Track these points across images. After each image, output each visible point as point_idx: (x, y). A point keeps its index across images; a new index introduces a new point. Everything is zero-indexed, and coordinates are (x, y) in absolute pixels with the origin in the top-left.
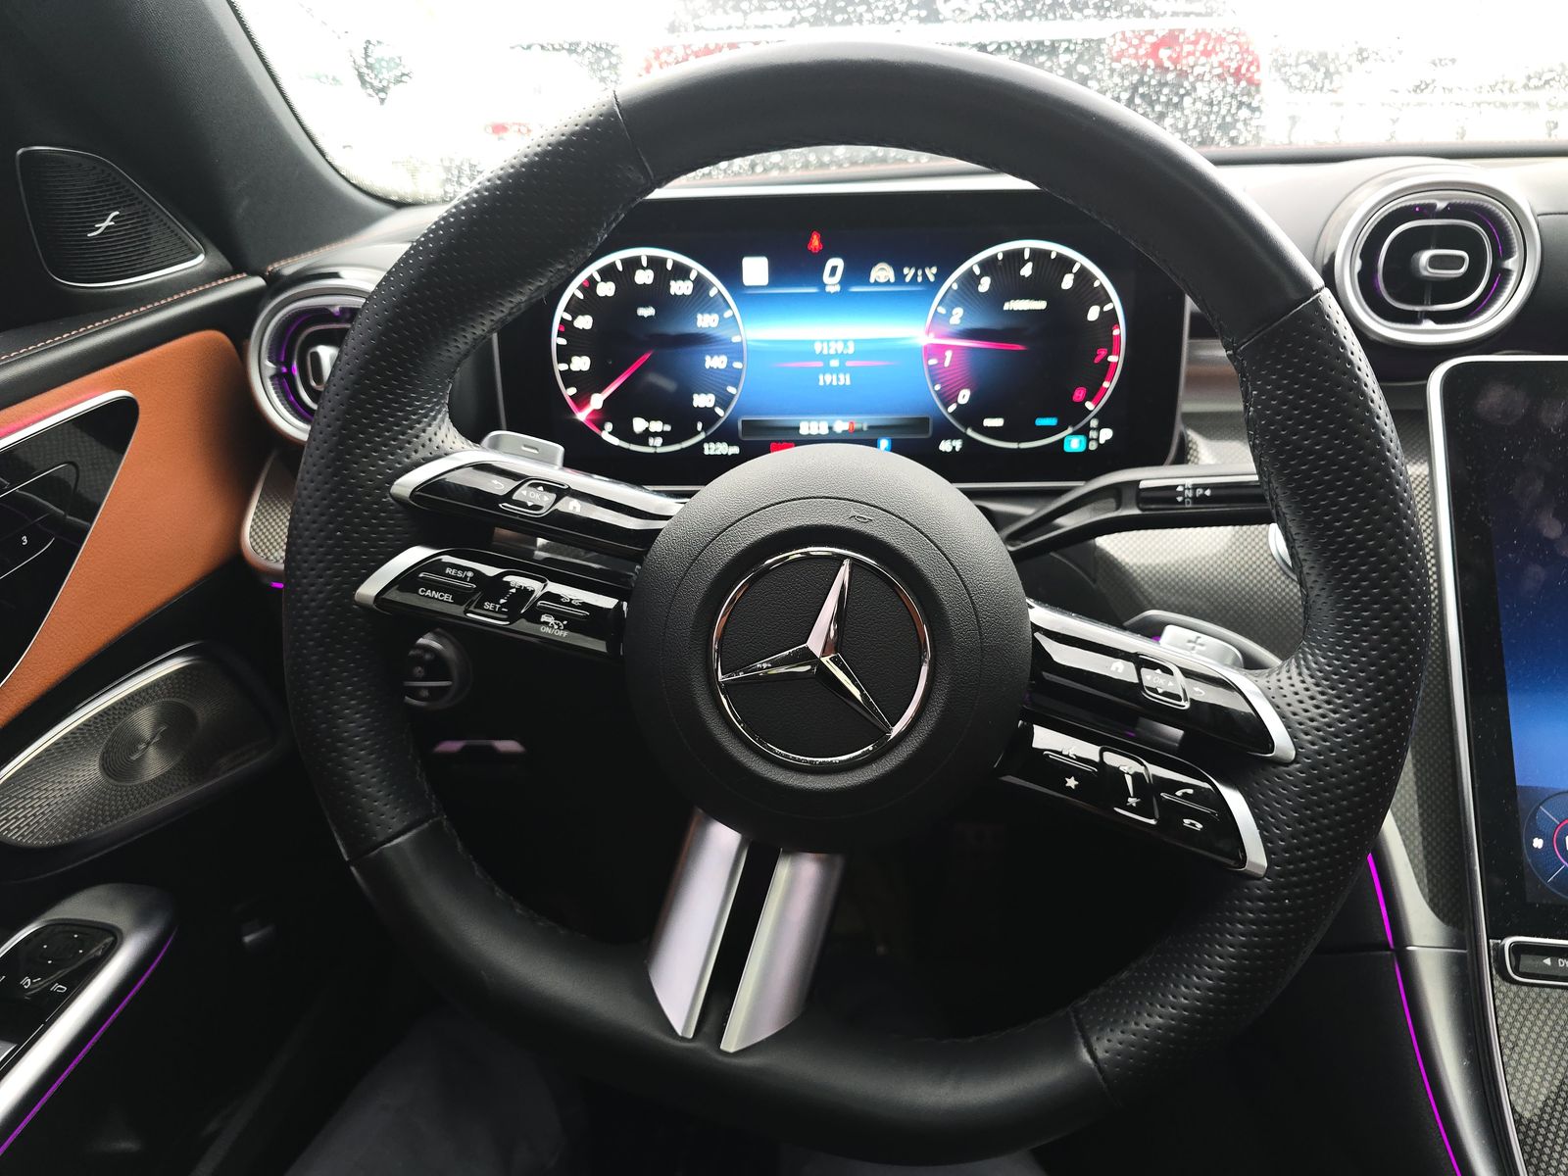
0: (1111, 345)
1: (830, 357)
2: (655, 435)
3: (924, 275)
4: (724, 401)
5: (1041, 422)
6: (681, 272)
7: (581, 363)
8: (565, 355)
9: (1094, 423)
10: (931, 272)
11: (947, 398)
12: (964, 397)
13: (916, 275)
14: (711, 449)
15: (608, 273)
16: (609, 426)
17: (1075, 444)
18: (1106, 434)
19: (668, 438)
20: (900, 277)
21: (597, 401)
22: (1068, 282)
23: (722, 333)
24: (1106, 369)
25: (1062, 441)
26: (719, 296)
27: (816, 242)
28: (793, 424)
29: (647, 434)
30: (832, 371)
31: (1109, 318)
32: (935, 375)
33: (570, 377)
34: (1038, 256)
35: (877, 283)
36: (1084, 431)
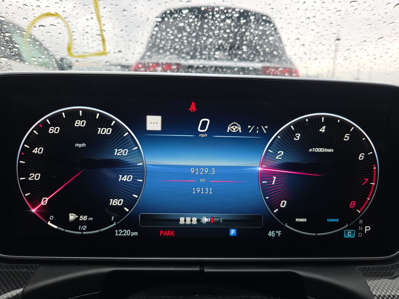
0: (371, 176)
1: (200, 176)
2: (83, 223)
3: (261, 130)
4: (129, 203)
5: (330, 220)
6: (105, 122)
7: (35, 177)
8: (25, 171)
9: (361, 222)
10: (264, 129)
11: (274, 204)
12: (283, 204)
13: (255, 130)
14: (119, 233)
15: (55, 120)
16: (52, 218)
18: (367, 229)
19: (90, 225)
20: (245, 130)
21: (44, 201)
22: (347, 137)
23: (131, 160)
24: (368, 190)
25: (342, 232)
26: (129, 136)
27: (193, 108)
28: (176, 218)
29: (77, 223)
30: (201, 185)
31: (370, 159)
32: (266, 190)
33: (27, 185)
34: (329, 121)
35: (231, 133)
36: (354, 227)
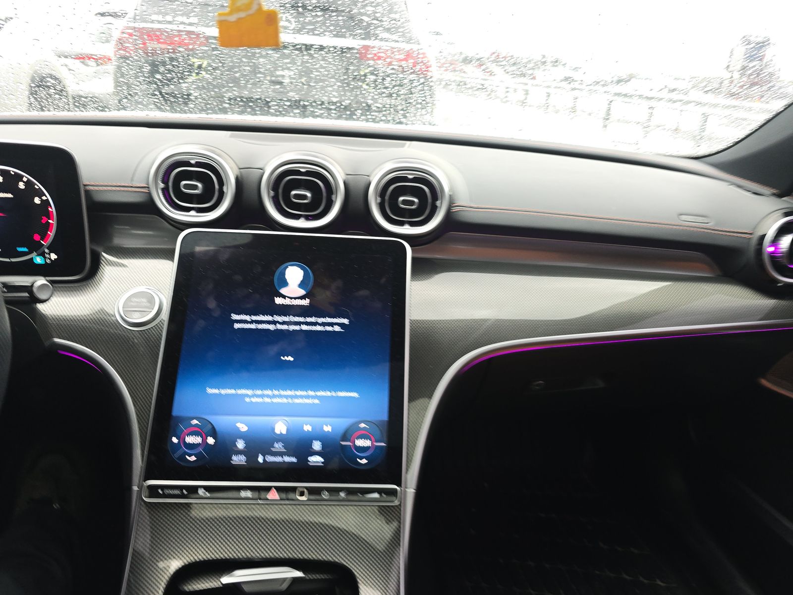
0: (49, 215)
5: (20, 249)
9: (47, 251)
17: (39, 260)
18: (53, 256)
22: (22, 185)
24: (48, 226)
25: (32, 259)
31: (46, 203)
34: (4, 173)
36: (43, 254)
